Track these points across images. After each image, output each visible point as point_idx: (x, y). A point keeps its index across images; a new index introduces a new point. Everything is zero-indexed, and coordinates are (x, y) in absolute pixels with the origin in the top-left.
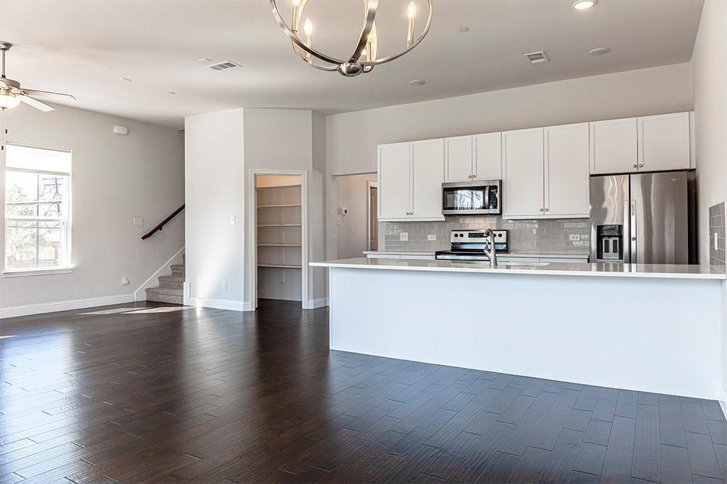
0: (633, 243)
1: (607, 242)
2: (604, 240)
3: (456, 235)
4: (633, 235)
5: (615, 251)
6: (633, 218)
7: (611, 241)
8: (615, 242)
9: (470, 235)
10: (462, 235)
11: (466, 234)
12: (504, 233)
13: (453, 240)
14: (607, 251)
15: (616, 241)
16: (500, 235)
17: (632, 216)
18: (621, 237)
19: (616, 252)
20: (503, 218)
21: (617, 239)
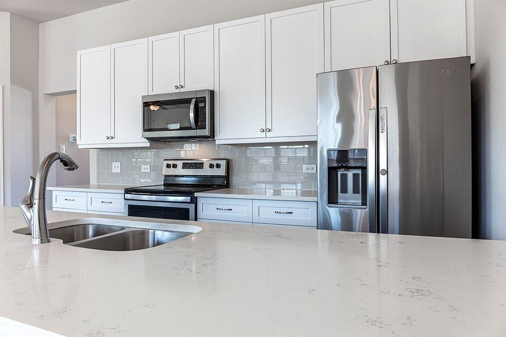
0: (383, 178)
1: (344, 177)
2: (339, 173)
3: (168, 166)
4: (383, 166)
5: (355, 191)
6: (382, 137)
7: (350, 174)
8: (355, 176)
9: (185, 166)
10: (175, 166)
11: (180, 164)
12: (223, 163)
13: (166, 171)
14: (345, 190)
15: (358, 174)
16: (218, 166)
17: (381, 135)
18: (364, 169)
19: (358, 193)
20: (217, 142)
21: (359, 172)
